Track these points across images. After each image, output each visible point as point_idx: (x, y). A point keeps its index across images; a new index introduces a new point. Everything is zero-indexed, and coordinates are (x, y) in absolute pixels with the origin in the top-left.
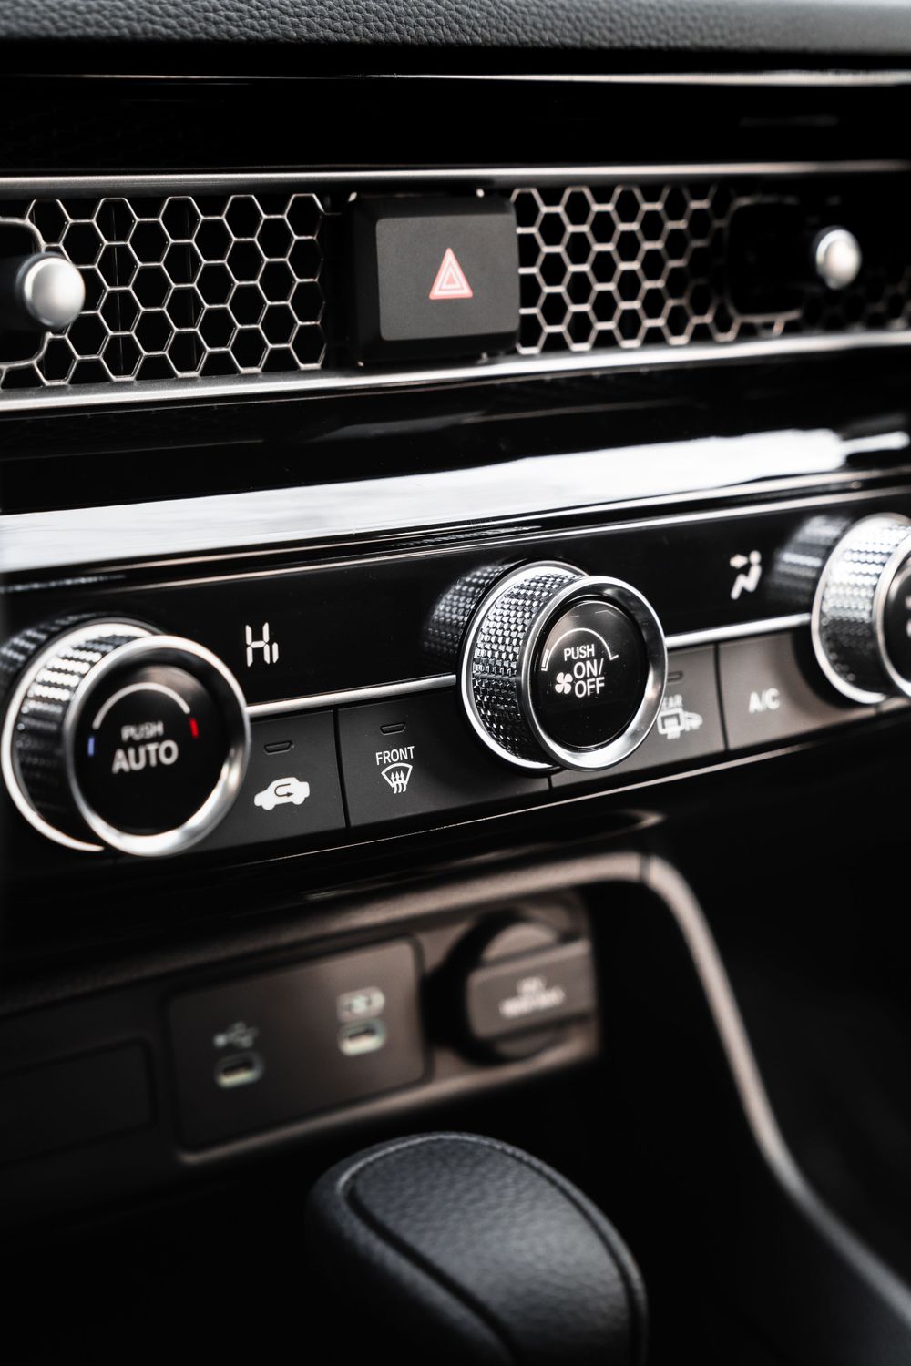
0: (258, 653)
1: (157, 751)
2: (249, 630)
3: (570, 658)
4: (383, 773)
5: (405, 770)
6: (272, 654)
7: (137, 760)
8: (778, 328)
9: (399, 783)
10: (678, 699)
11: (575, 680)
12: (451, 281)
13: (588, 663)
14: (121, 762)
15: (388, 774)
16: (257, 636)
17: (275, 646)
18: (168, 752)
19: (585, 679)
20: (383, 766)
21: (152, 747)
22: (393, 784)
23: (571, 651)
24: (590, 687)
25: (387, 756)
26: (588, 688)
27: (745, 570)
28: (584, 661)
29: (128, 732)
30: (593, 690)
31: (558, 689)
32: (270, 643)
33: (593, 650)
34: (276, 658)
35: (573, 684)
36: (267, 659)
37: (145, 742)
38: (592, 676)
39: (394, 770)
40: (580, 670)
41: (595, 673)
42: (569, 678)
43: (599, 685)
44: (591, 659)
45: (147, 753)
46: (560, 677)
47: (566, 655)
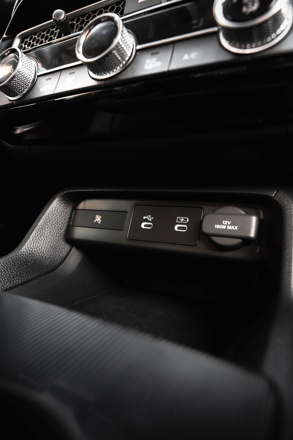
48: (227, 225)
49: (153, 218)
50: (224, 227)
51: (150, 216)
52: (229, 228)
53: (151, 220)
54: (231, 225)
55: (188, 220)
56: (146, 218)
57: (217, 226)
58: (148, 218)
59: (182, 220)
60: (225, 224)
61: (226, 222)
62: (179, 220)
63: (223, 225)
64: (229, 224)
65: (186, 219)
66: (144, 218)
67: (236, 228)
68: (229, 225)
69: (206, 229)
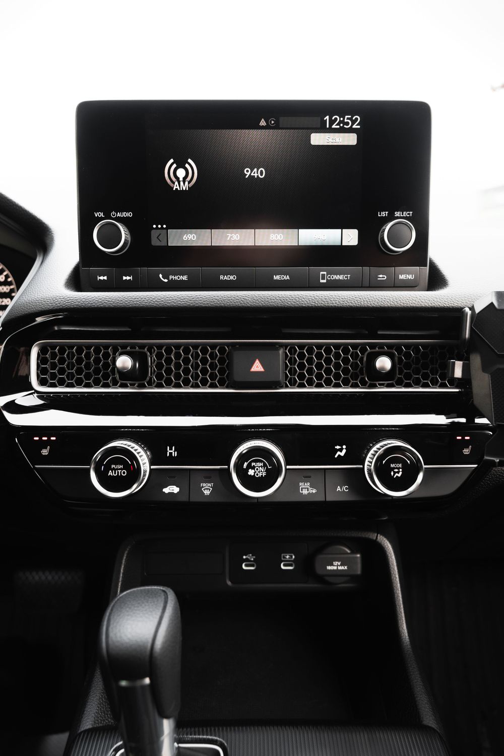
0: (171, 453)
1: (121, 472)
2: (168, 447)
3: (254, 466)
4: (203, 489)
5: (210, 489)
6: (175, 454)
7: (115, 474)
8: (385, 385)
9: (207, 492)
10: (309, 484)
11: (255, 472)
12: (257, 367)
13: (260, 468)
14: (110, 473)
15: (204, 489)
16: (171, 449)
17: (176, 452)
18: (124, 473)
19: (259, 472)
20: (203, 487)
21: (120, 471)
22: (205, 492)
23: (255, 464)
24: (261, 475)
25: (204, 485)
26: (260, 475)
27: (341, 450)
28: (259, 467)
29: (113, 466)
30: (262, 476)
31: (249, 473)
32: (175, 451)
33: (262, 464)
34: (176, 455)
35: (255, 473)
36: (173, 455)
37: (117, 469)
38: (261, 471)
39: (206, 489)
40: (257, 469)
41: (263, 471)
42: (253, 471)
43: (264, 475)
44: (262, 467)
45: (118, 472)
46: (250, 470)
47: (252, 465)
48: (338, 566)
49: (254, 557)
50: (335, 568)
51: (251, 555)
52: (340, 568)
53: (252, 559)
54: (341, 565)
55: (294, 557)
56: (247, 557)
57: (329, 568)
58: (249, 557)
59: (288, 557)
60: (336, 564)
61: (337, 562)
62: (284, 557)
63: (335, 566)
64: (339, 564)
65: (292, 556)
66: (244, 557)
67: (346, 568)
68: (340, 566)
69: (319, 571)
